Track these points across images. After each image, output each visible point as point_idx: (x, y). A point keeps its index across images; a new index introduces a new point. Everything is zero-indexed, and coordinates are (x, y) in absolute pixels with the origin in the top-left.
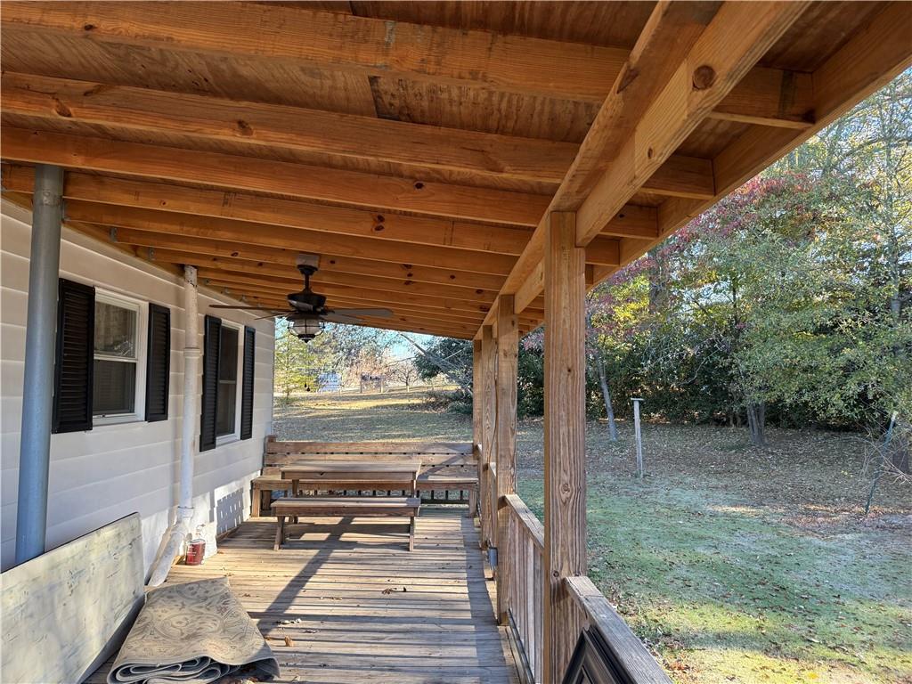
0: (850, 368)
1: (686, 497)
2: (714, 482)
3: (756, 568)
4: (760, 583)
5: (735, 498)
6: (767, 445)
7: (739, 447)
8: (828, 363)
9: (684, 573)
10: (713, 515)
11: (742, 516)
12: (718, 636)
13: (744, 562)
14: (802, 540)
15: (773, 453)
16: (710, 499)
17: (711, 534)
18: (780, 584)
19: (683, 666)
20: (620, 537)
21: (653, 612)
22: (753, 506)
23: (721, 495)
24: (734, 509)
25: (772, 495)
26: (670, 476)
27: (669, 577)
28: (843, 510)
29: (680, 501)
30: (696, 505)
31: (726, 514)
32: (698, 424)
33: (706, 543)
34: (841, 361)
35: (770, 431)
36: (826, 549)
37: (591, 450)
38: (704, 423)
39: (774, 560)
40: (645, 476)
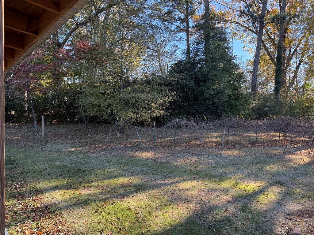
0: (109, 105)
1: (57, 147)
2: (69, 141)
3: (73, 165)
4: (73, 170)
5: (74, 146)
6: (89, 129)
7: (80, 130)
8: (103, 104)
9: (49, 171)
10: (66, 152)
11: (75, 151)
12: (54, 187)
13: (70, 165)
14: (90, 155)
15: (90, 131)
16: (66, 147)
17: (62, 158)
18: (79, 169)
19: (38, 198)
20: (29, 163)
21: (33, 185)
22: (79, 148)
23: (70, 145)
24: (73, 149)
25: (86, 144)
26: (54, 141)
27: (43, 173)
28: (104, 146)
29: (55, 149)
30: (60, 149)
31: (69, 151)
32: (69, 123)
33: (60, 161)
34: (106, 103)
35: (91, 124)
36: (96, 157)
37: (27, 134)
38: (71, 123)
39: (79, 162)
40: (45, 142)
